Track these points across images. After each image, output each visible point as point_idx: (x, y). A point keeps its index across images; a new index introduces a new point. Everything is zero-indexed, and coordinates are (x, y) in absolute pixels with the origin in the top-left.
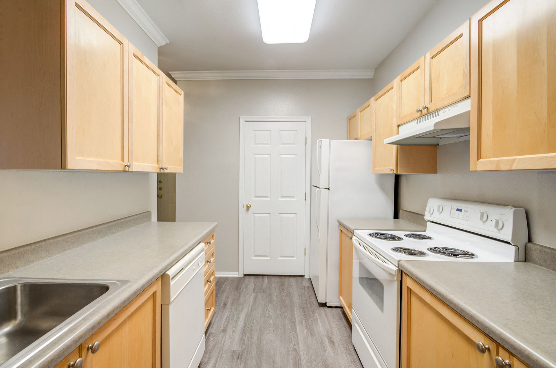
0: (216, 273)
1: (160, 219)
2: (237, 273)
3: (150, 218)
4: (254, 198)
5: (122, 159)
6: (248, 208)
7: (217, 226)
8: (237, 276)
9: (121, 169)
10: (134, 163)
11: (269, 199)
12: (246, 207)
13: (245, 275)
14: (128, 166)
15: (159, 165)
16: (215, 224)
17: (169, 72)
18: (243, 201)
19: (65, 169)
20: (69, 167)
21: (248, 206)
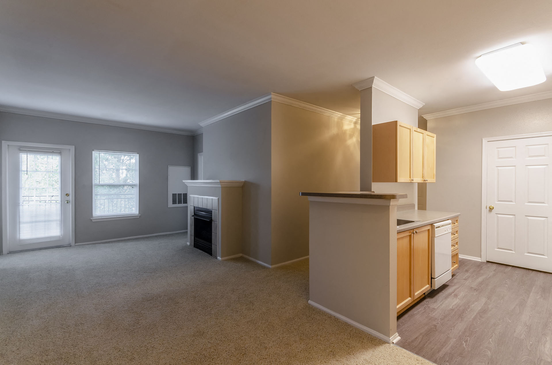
0: (459, 255)
1: (419, 209)
2: (480, 258)
3: (414, 208)
4: (498, 201)
5: (410, 177)
6: (491, 209)
7: (460, 215)
8: (480, 261)
9: (410, 182)
10: (414, 179)
11: (514, 203)
12: (488, 209)
13: (488, 262)
14: (413, 180)
15: (423, 178)
16: (459, 214)
17: (422, 116)
18: (485, 203)
19: (397, 182)
20: (398, 181)
21: (491, 207)
